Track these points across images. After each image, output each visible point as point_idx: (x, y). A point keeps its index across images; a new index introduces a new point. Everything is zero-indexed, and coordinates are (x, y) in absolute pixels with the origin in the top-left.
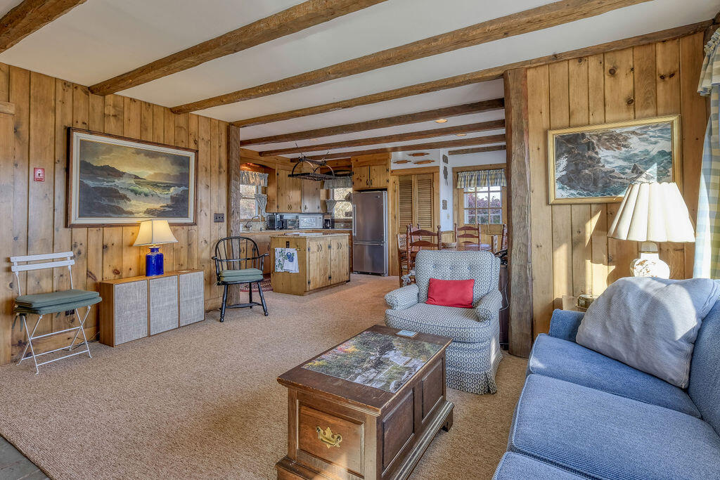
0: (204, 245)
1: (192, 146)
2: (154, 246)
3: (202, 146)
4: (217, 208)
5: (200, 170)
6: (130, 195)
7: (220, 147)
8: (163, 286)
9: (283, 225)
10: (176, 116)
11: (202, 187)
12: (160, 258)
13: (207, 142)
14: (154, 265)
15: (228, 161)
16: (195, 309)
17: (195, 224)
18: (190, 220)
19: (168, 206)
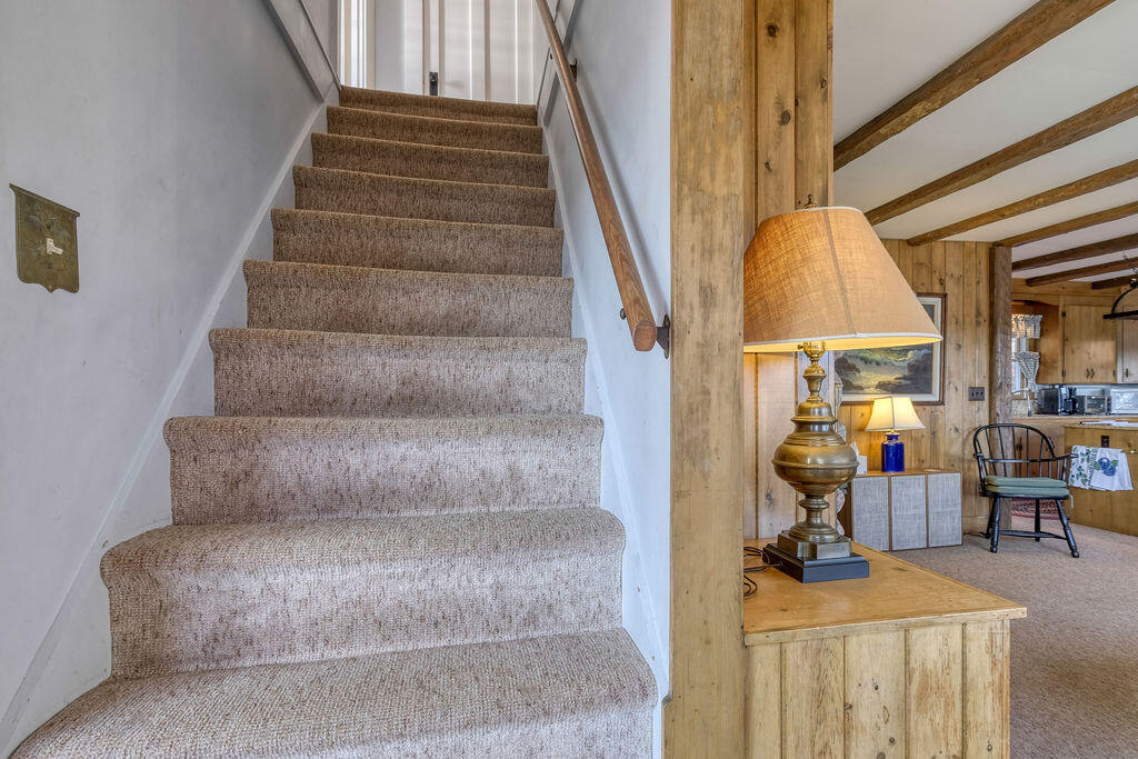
0: (953, 434)
1: (937, 288)
2: (892, 432)
3: (951, 288)
4: (973, 380)
5: (948, 322)
6: (859, 364)
7: (978, 283)
8: (907, 487)
9: (1075, 405)
10: (915, 248)
11: (950, 348)
12: (900, 448)
13: (958, 279)
14: (892, 458)
15: (992, 305)
16: (949, 526)
17: (941, 403)
18: (935, 397)
19: (904, 378)
